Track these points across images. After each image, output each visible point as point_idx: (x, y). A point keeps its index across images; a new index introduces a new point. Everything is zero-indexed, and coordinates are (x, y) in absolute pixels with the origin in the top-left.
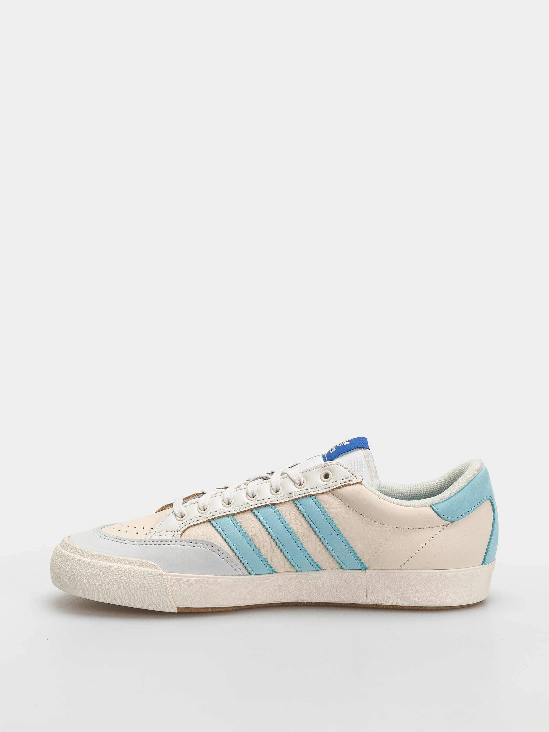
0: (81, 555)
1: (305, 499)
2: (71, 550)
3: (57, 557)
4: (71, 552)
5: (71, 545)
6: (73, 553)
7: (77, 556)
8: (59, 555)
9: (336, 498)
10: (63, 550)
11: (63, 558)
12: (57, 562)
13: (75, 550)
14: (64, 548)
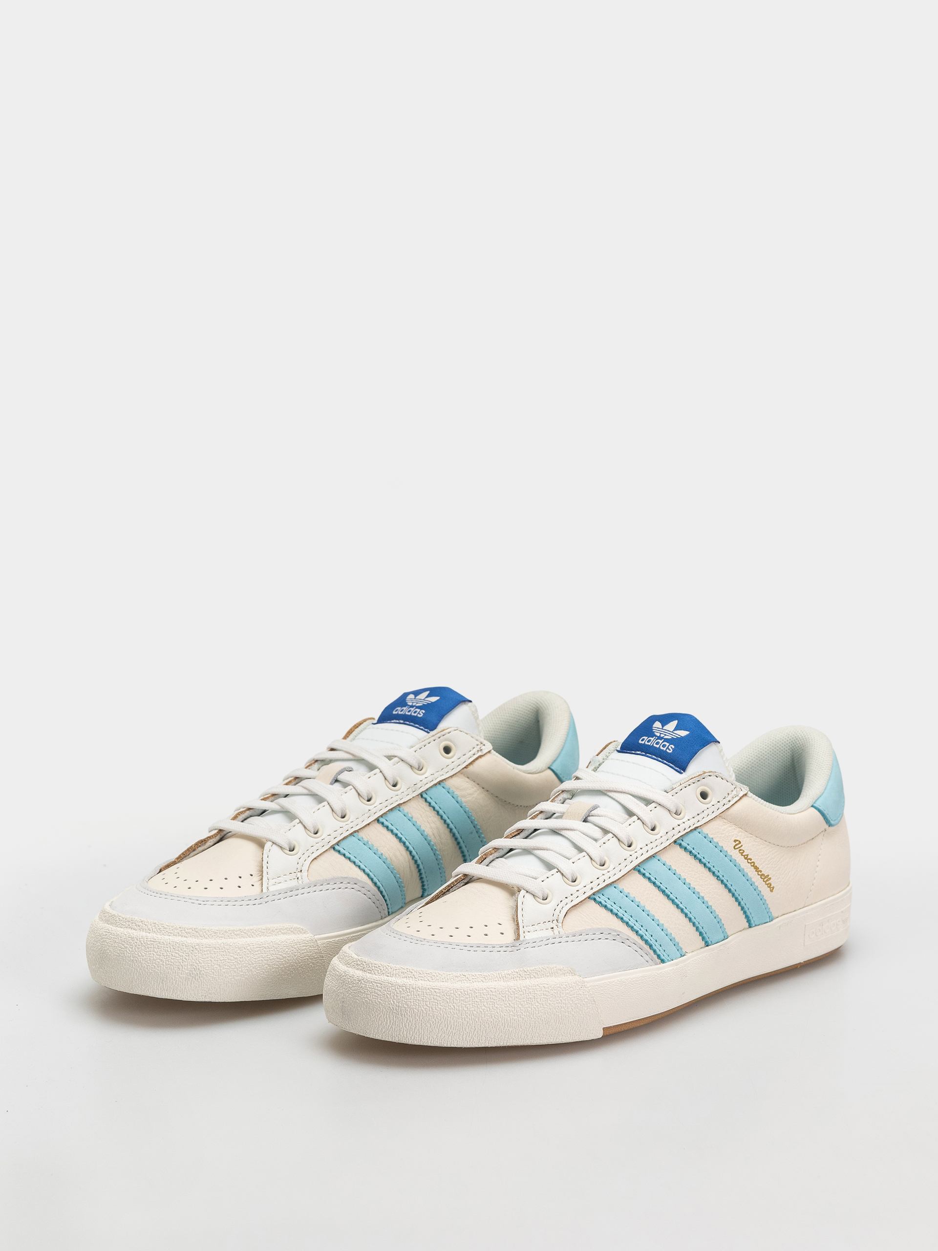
0: (143, 930)
1: (434, 789)
2: (125, 924)
3: (102, 938)
4: (127, 928)
5: (123, 917)
6: (129, 928)
7: (137, 931)
8: (106, 935)
9: (467, 780)
10: (111, 926)
11: (114, 938)
12: (104, 946)
13: (132, 923)
14: (111, 924)
